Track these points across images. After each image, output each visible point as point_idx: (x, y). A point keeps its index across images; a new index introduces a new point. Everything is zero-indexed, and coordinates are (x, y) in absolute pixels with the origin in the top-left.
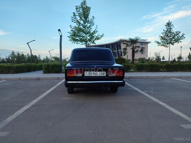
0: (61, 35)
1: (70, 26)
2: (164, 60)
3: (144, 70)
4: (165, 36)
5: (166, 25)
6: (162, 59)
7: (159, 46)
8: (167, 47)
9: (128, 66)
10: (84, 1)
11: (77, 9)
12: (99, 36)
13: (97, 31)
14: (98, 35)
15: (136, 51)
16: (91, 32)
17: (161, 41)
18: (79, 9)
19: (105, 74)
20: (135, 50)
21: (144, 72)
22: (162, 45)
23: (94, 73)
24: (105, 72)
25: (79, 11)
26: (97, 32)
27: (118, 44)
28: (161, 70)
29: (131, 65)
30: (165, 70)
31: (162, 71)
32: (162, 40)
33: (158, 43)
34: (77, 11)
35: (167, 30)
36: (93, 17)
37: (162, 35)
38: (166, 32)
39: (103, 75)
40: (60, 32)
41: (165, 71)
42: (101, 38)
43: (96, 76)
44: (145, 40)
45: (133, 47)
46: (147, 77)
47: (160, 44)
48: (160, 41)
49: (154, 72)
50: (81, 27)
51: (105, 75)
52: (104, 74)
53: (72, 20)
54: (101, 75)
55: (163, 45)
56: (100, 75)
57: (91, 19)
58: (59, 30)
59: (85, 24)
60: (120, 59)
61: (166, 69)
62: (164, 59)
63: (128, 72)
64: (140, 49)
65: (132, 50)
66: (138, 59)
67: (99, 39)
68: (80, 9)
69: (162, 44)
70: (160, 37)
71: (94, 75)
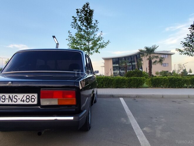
0: (57, 43)
1: (69, 31)
2: (191, 74)
3: (162, 86)
4: (189, 42)
5: (189, 28)
6: (189, 72)
7: (181, 54)
8: (192, 55)
9: (140, 80)
10: (87, 4)
11: (78, 12)
12: (104, 44)
13: (101, 37)
14: (103, 42)
15: (155, 62)
16: (95, 39)
17: (184, 48)
18: (80, 13)
19: (36, 100)
20: (153, 61)
21: (162, 87)
22: (185, 54)
23: (10, 97)
24: (36, 95)
25: (80, 15)
26: (102, 39)
27: (138, 56)
28: (185, 85)
29: (143, 79)
30: (191, 85)
31: (186, 87)
32: (186, 47)
33: (180, 51)
34: (78, 15)
35: (192, 33)
36: (96, 21)
37: (185, 41)
38: (191, 37)
39: (30, 103)
40: (55, 39)
41: (190, 87)
42: (106, 45)
43: (13, 103)
44: (168, 52)
45: (150, 57)
46: (163, 97)
47: (183, 52)
48: (182, 49)
49: (175, 88)
50: (83, 33)
51: (36, 103)
52: (33, 100)
53: (72, 26)
54: (25, 103)
55: (187, 53)
56: (22, 103)
57: (95, 24)
58: (54, 37)
59: (88, 29)
60: (136, 72)
61: (192, 83)
62: (191, 72)
63: (140, 88)
64: (158, 60)
65: (148, 61)
66: (160, 72)
67: (103, 47)
68: (82, 13)
69: (185, 51)
70: (182, 44)
71: (10, 103)
